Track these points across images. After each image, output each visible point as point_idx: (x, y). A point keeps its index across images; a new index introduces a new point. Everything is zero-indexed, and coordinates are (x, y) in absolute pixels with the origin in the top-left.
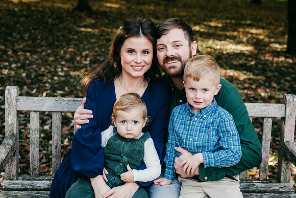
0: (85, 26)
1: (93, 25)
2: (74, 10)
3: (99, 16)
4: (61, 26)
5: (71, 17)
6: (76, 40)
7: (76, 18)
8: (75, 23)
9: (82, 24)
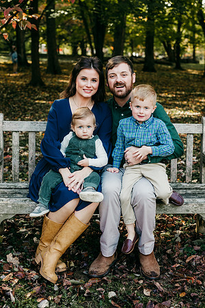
0: (40, 99)
1: (47, 97)
2: (27, 85)
3: (52, 90)
4: (15, 99)
5: (25, 92)
6: (31, 110)
7: (30, 92)
8: (29, 97)
9: (36, 98)
